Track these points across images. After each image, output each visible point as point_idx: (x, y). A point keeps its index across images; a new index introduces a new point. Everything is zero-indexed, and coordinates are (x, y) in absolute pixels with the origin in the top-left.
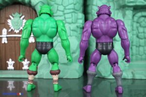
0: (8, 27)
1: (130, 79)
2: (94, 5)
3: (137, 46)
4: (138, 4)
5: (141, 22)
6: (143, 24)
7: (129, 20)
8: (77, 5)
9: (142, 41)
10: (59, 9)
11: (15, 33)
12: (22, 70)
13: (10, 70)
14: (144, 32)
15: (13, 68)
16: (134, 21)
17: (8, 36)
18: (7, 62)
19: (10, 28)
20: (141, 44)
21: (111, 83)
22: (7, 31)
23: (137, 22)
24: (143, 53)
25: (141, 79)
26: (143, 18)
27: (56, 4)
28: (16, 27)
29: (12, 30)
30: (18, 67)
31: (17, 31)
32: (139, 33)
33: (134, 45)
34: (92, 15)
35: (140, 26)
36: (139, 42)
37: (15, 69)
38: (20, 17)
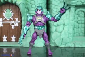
0: (3, 17)
1: (73, 47)
2: (53, 4)
3: (77, 28)
4: (78, 4)
5: (80, 14)
6: (81, 15)
7: (73, 13)
8: (43, 4)
9: (80, 25)
10: (32, 7)
11: (7, 21)
12: (11, 42)
13: (4, 42)
14: (81, 20)
15: (6, 41)
16: (75, 14)
17: (3, 22)
18: (3, 37)
19: (4, 18)
20: (79, 27)
21: (62, 50)
22: (3, 20)
23: (78, 14)
24: (80, 32)
25: (79, 48)
26: (81, 12)
27: (31, 4)
28: (8, 17)
29: (5, 19)
30: (9, 40)
31: (8, 20)
32: (78, 20)
33: (75, 28)
34: (51, 10)
35: (79, 16)
36: (78, 26)
37: (7, 41)
38: (10, 11)
